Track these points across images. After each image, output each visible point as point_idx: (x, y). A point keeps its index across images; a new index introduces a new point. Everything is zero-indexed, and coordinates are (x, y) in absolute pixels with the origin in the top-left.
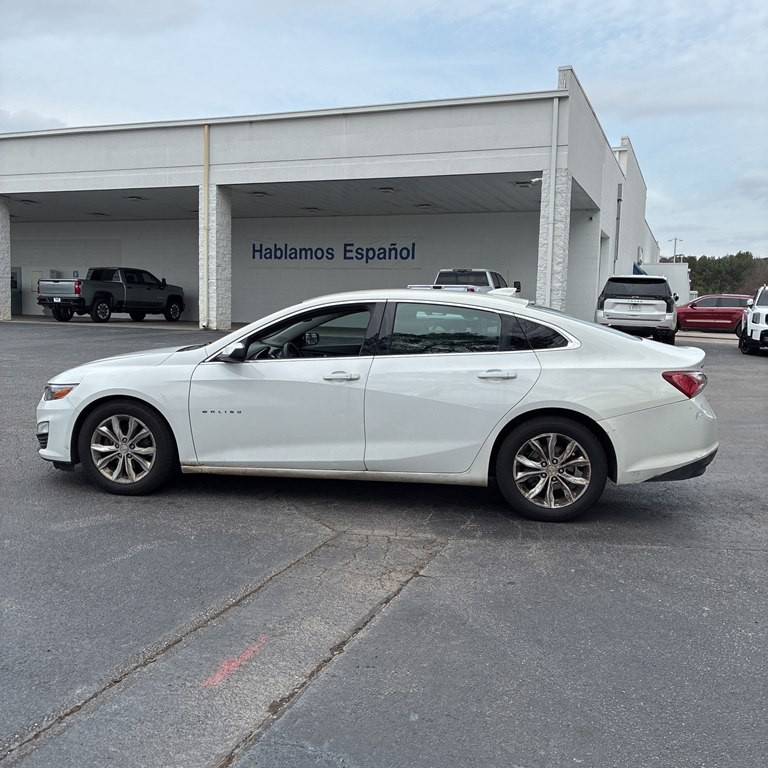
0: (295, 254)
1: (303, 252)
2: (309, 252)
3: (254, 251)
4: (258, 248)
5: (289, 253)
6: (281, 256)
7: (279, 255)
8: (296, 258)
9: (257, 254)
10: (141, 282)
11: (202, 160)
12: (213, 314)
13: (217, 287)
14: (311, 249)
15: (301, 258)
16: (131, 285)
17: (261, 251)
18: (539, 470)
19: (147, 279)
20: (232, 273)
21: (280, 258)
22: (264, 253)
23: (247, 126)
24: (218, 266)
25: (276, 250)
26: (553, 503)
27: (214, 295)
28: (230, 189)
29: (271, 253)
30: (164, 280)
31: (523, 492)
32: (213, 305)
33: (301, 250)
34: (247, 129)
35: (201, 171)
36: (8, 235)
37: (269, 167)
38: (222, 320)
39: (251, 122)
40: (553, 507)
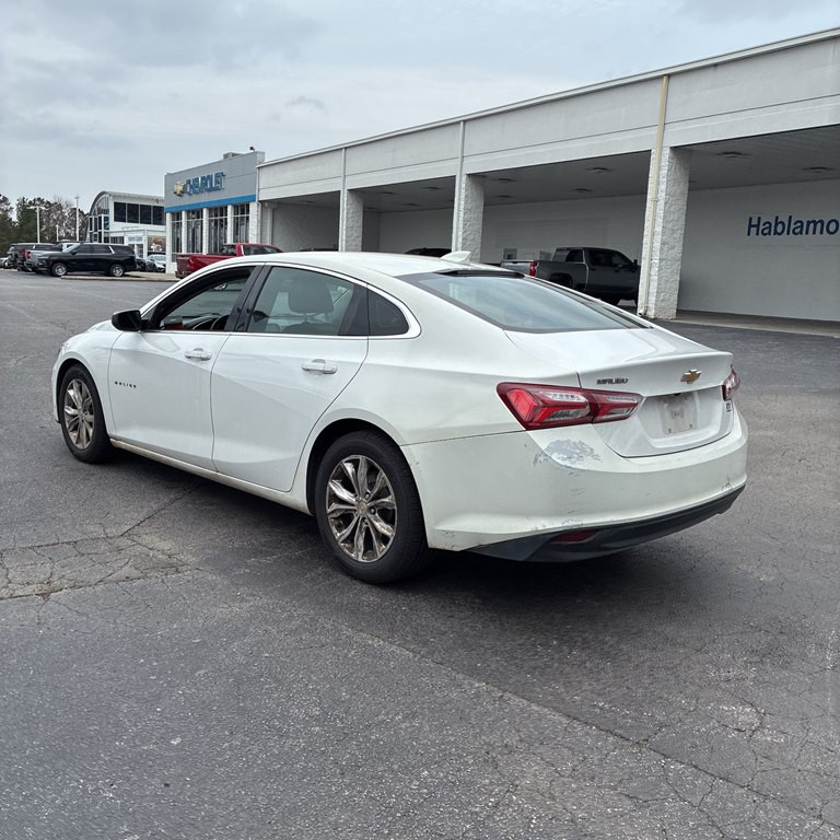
0: (800, 228)
1: (812, 225)
2: (819, 225)
3: (750, 226)
4: (754, 222)
5: (793, 227)
6: (783, 231)
7: (779, 230)
8: (801, 233)
9: (754, 230)
10: (610, 264)
11: (656, 119)
12: (653, 299)
13: (660, 269)
14: (822, 222)
15: (807, 233)
16: (597, 267)
17: (758, 226)
18: (352, 505)
19: (615, 260)
20: (683, 252)
21: (779, 234)
22: (761, 227)
23: (711, 72)
24: (663, 243)
25: (776, 224)
26: (360, 554)
27: (655, 278)
28: (690, 150)
29: (770, 227)
30: (636, 261)
31: (335, 531)
32: (653, 289)
33: (809, 223)
34: (711, 73)
35: (654, 132)
36: (481, 215)
37: (729, 119)
38: (664, 308)
39: (716, 65)
40: (360, 559)
